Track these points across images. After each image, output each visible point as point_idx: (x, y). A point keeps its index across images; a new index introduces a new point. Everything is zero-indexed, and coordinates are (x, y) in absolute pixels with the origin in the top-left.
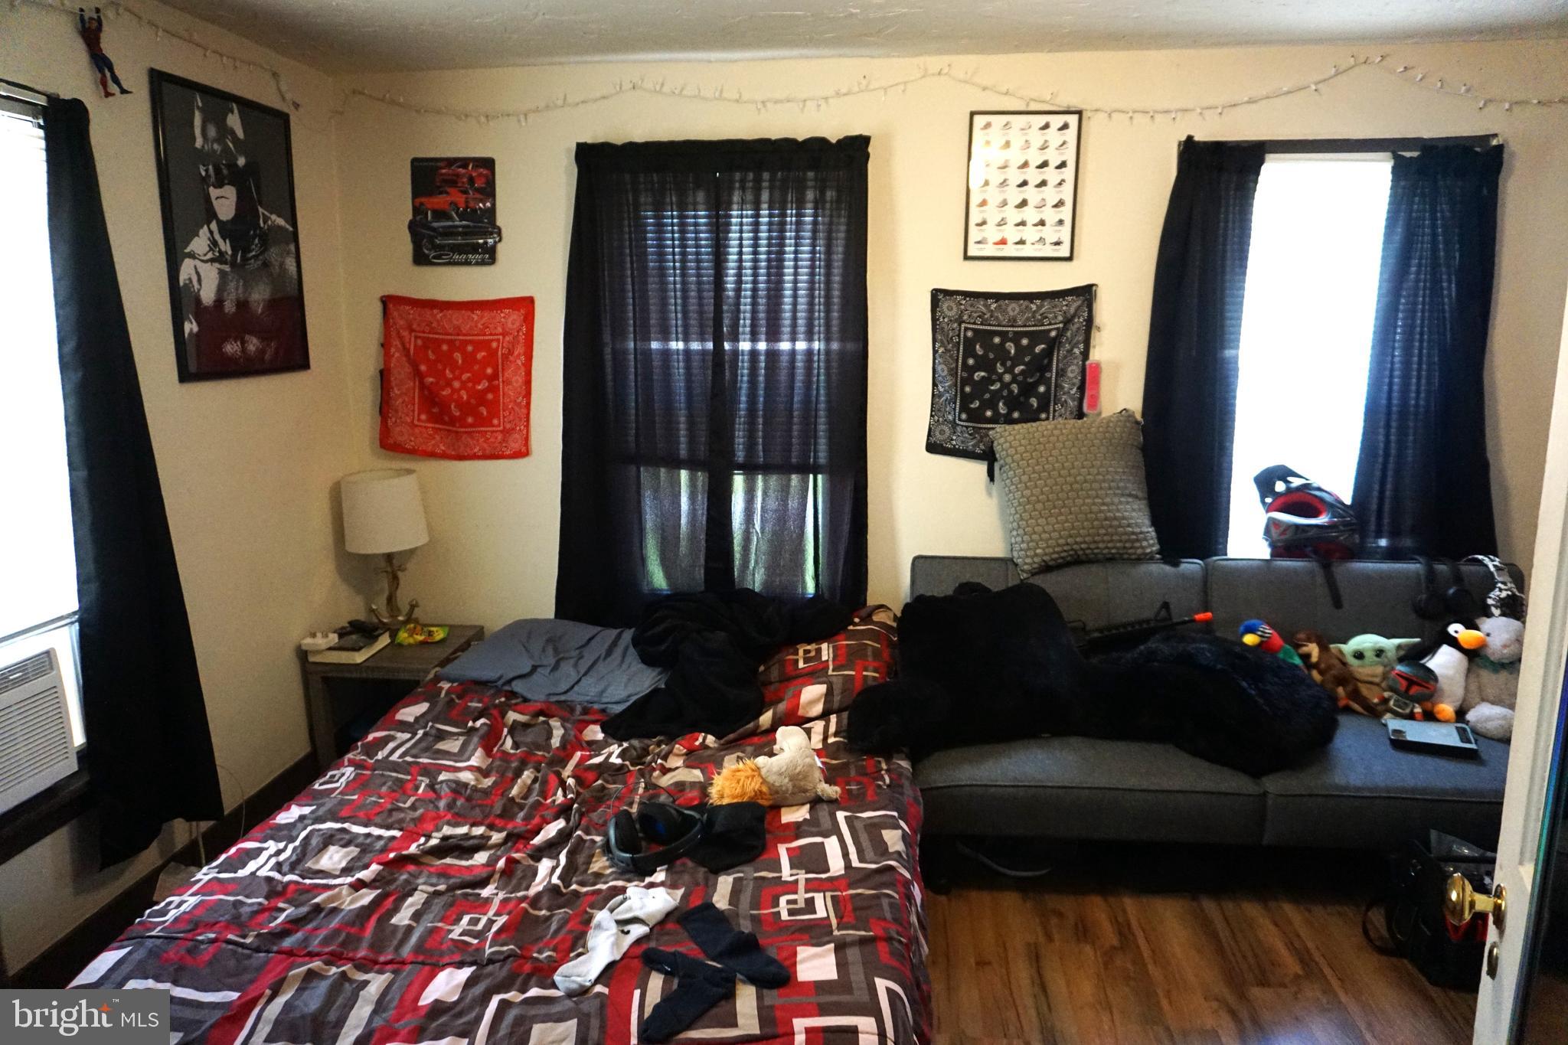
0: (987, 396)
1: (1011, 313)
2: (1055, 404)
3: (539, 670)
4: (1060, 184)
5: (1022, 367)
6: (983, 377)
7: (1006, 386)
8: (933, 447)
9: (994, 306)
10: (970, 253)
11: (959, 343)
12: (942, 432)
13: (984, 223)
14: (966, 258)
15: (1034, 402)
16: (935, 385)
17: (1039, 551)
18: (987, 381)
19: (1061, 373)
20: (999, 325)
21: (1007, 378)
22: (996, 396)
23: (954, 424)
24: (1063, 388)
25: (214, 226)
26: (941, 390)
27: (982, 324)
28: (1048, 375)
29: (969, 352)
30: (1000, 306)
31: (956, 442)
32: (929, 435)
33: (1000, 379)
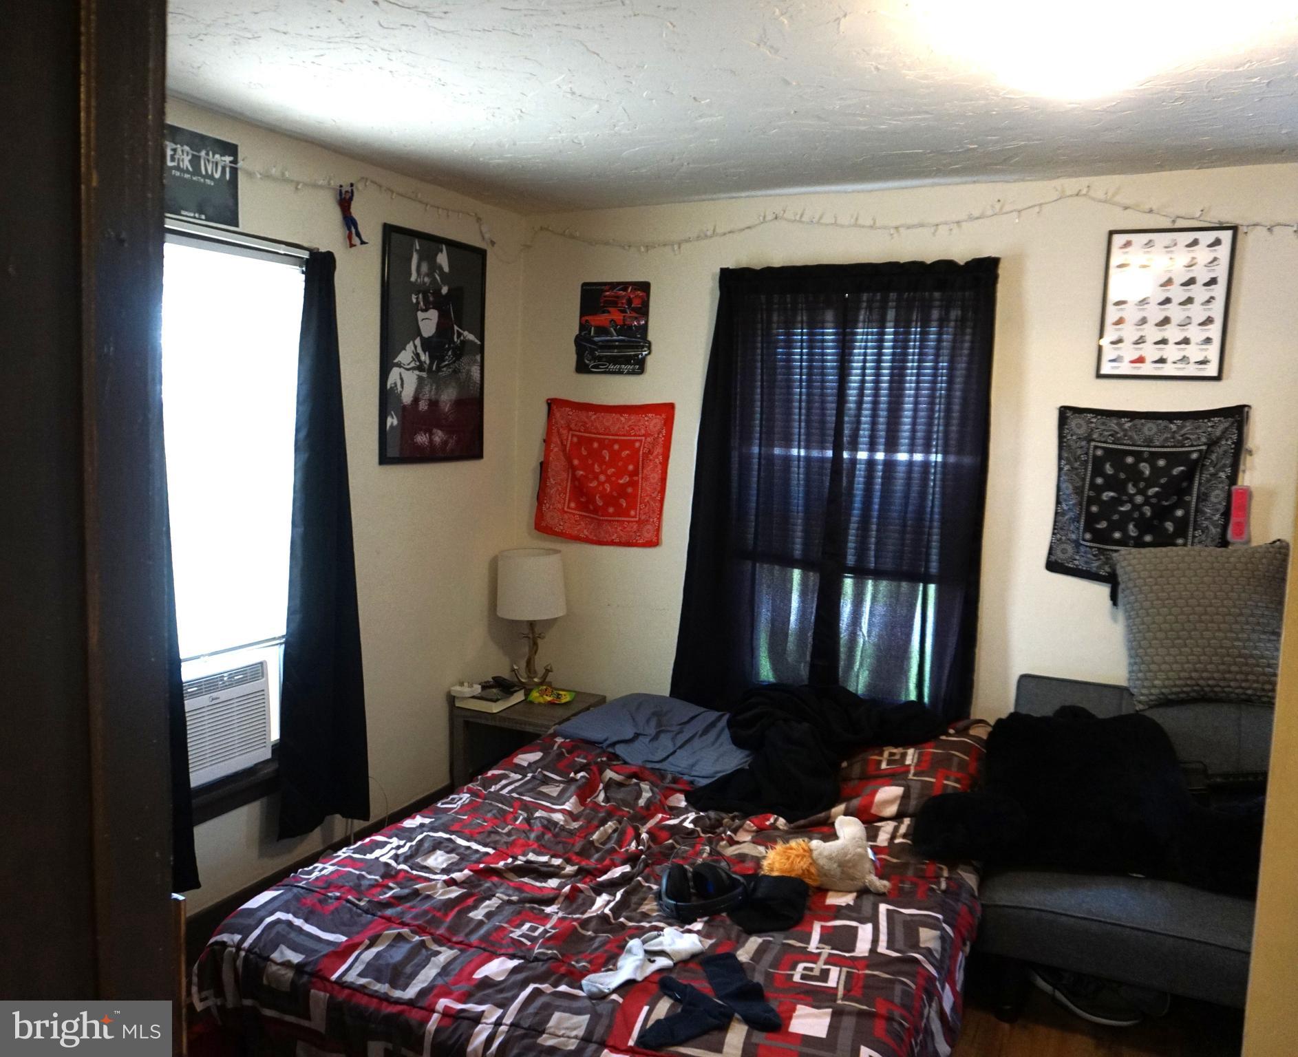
0: (1116, 517)
1: (1147, 433)
2: (1195, 530)
3: (641, 738)
4: (1208, 302)
5: (1157, 489)
6: (1112, 498)
7: (1137, 507)
8: (1053, 565)
9: (1127, 425)
10: (1104, 371)
11: (1086, 461)
12: (1064, 551)
13: (1120, 341)
14: (1099, 376)
15: (1170, 526)
16: (1058, 502)
17: (1157, 682)
18: (1116, 502)
19: (1203, 497)
20: (1133, 445)
21: (1139, 499)
22: (1126, 517)
23: (1077, 544)
24: (1203, 513)
25: (418, 341)
26: (1065, 508)
27: (1113, 443)
28: (1187, 498)
29: (1098, 470)
30: (1134, 425)
31: (1079, 562)
32: (1050, 553)
33: (1131, 500)
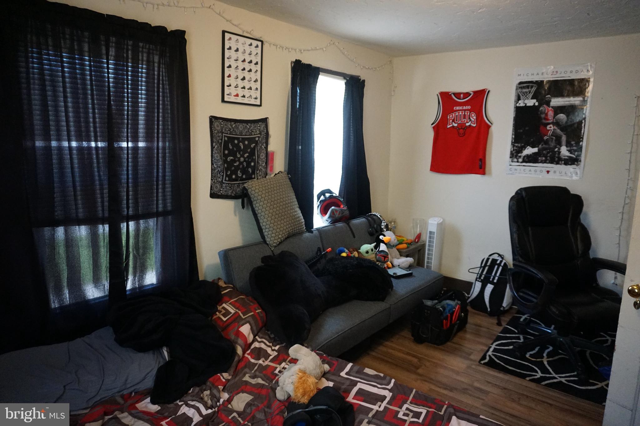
0: (233, 168)
1: (241, 129)
2: (257, 171)
4: (256, 72)
5: (247, 154)
6: (232, 159)
7: (241, 163)
8: (213, 195)
9: (234, 125)
10: (225, 99)
11: (221, 143)
12: (216, 187)
13: (230, 86)
14: (223, 101)
15: (250, 170)
16: (212, 164)
17: (280, 236)
18: (234, 161)
19: (258, 157)
20: (236, 135)
21: (242, 159)
22: (237, 168)
23: (222, 183)
24: (259, 163)
26: (216, 166)
27: (230, 134)
28: (254, 157)
29: (226, 147)
30: (236, 125)
31: (223, 192)
32: (211, 189)
33: (239, 160)
